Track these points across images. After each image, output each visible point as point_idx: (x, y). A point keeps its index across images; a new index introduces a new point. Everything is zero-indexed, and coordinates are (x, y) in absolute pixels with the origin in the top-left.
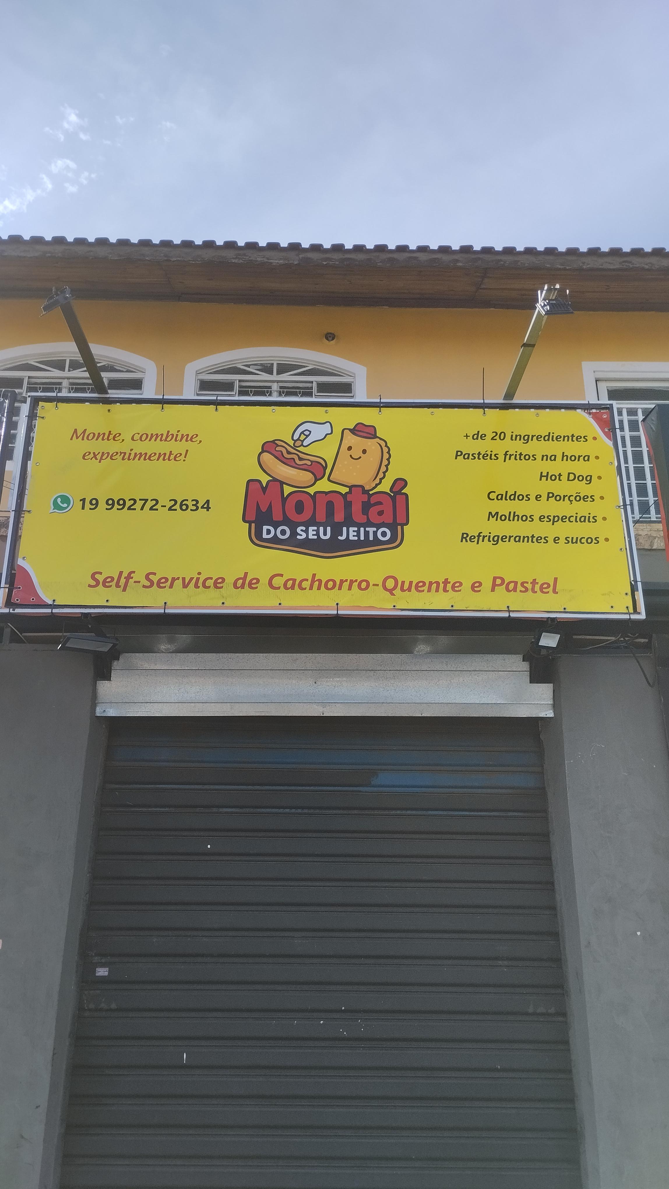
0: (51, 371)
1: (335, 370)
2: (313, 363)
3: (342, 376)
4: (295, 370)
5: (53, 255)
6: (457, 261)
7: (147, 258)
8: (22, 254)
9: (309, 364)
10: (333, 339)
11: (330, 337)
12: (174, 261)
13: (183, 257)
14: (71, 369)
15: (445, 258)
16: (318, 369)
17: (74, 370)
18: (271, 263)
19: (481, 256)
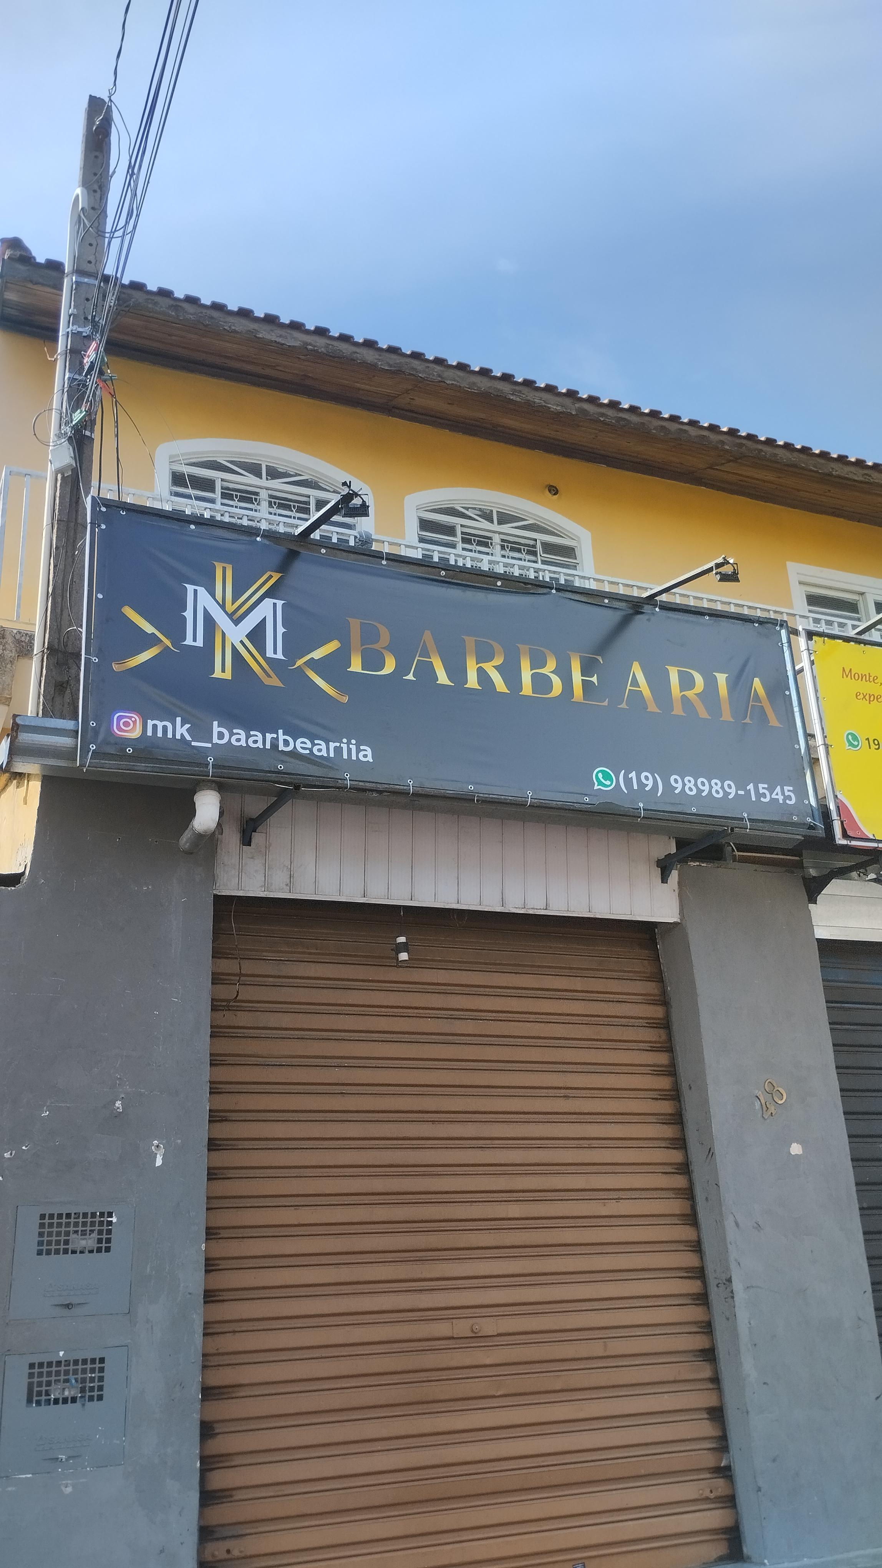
0: (244, 476)
1: (557, 530)
2: (534, 517)
3: (563, 537)
4: (515, 522)
5: (316, 348)
6: (723, 443)
7: (420, 375)
8: (279, 340)
9: (529, 517)
10: (555, 494)
11: (554, 490)
12: (448, 385)
13: (458, 382)
14: (269, 478)
15: (713, 437)
16: (538, 526)
17: (272, 479)
18: (549, 408)
19: (744, 442)
